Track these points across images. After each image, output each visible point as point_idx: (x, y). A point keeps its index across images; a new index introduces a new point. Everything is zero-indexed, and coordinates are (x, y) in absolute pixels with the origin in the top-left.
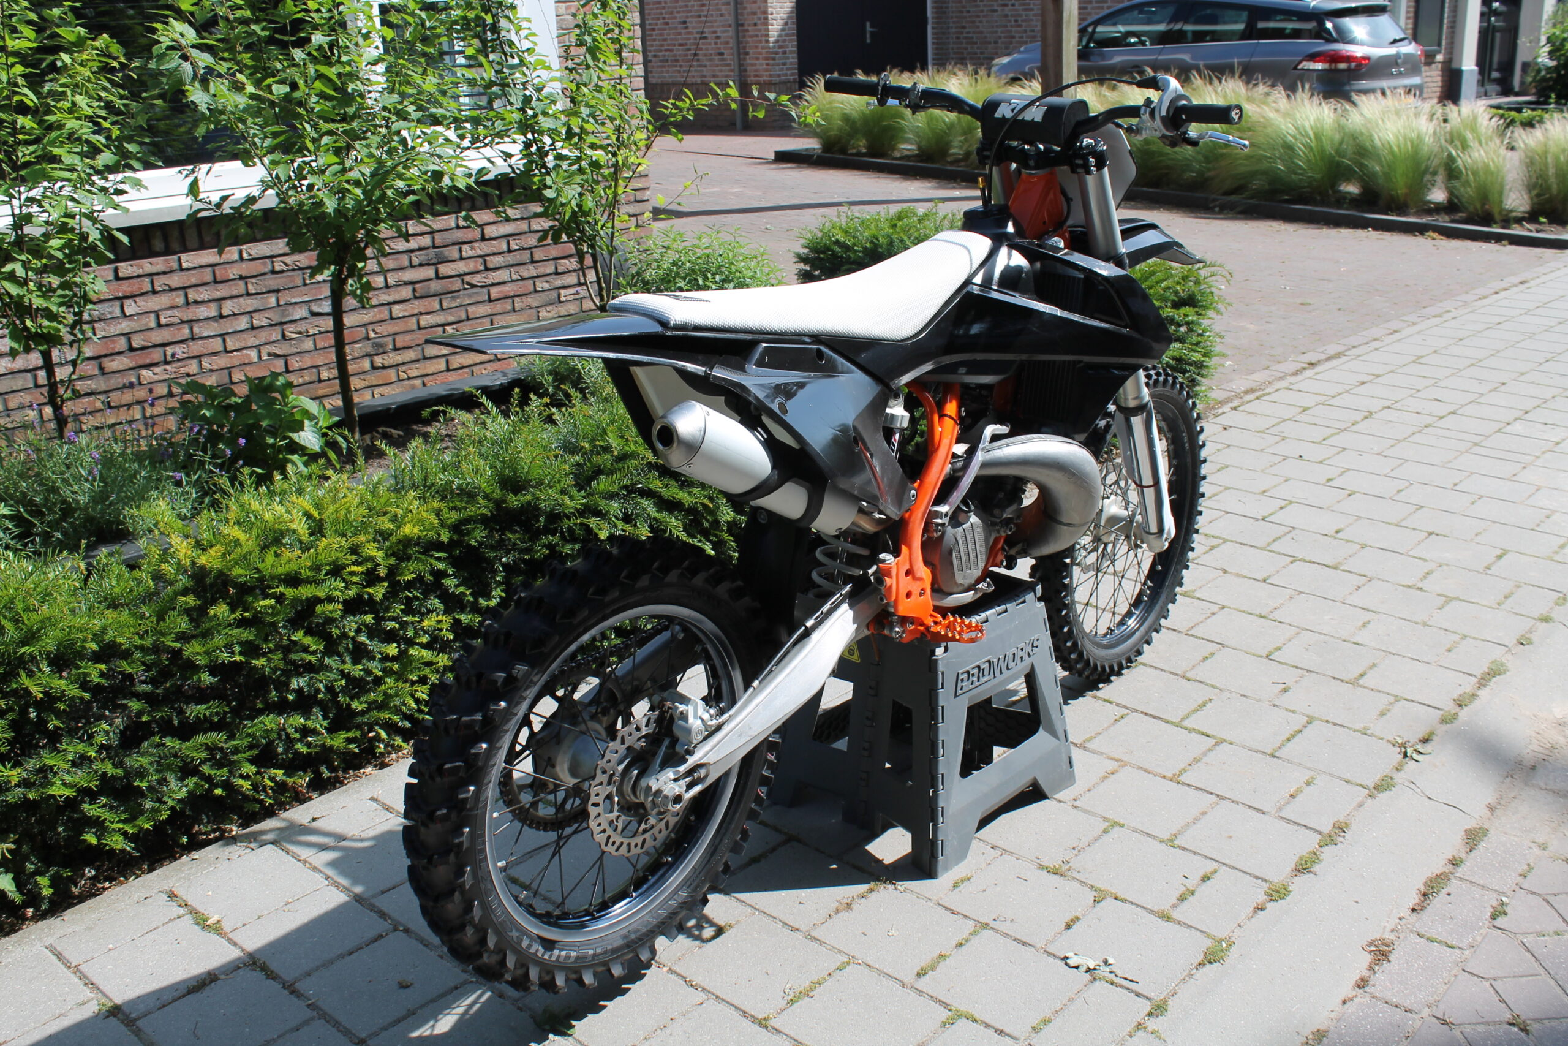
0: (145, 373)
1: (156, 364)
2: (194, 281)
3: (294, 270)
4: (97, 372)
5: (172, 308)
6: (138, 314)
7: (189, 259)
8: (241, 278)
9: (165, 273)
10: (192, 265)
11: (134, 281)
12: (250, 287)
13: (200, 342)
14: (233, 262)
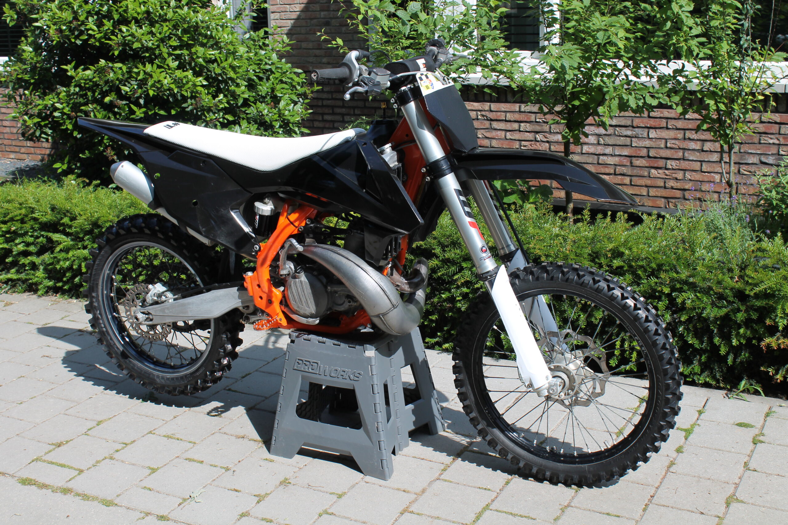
0: (653, 171)
1: (660, 168)
4: (629, 164)
5: (675, 139)
6: (656, 138)
9: (675, 119)
11: (658, 120)
13: (687, 162)
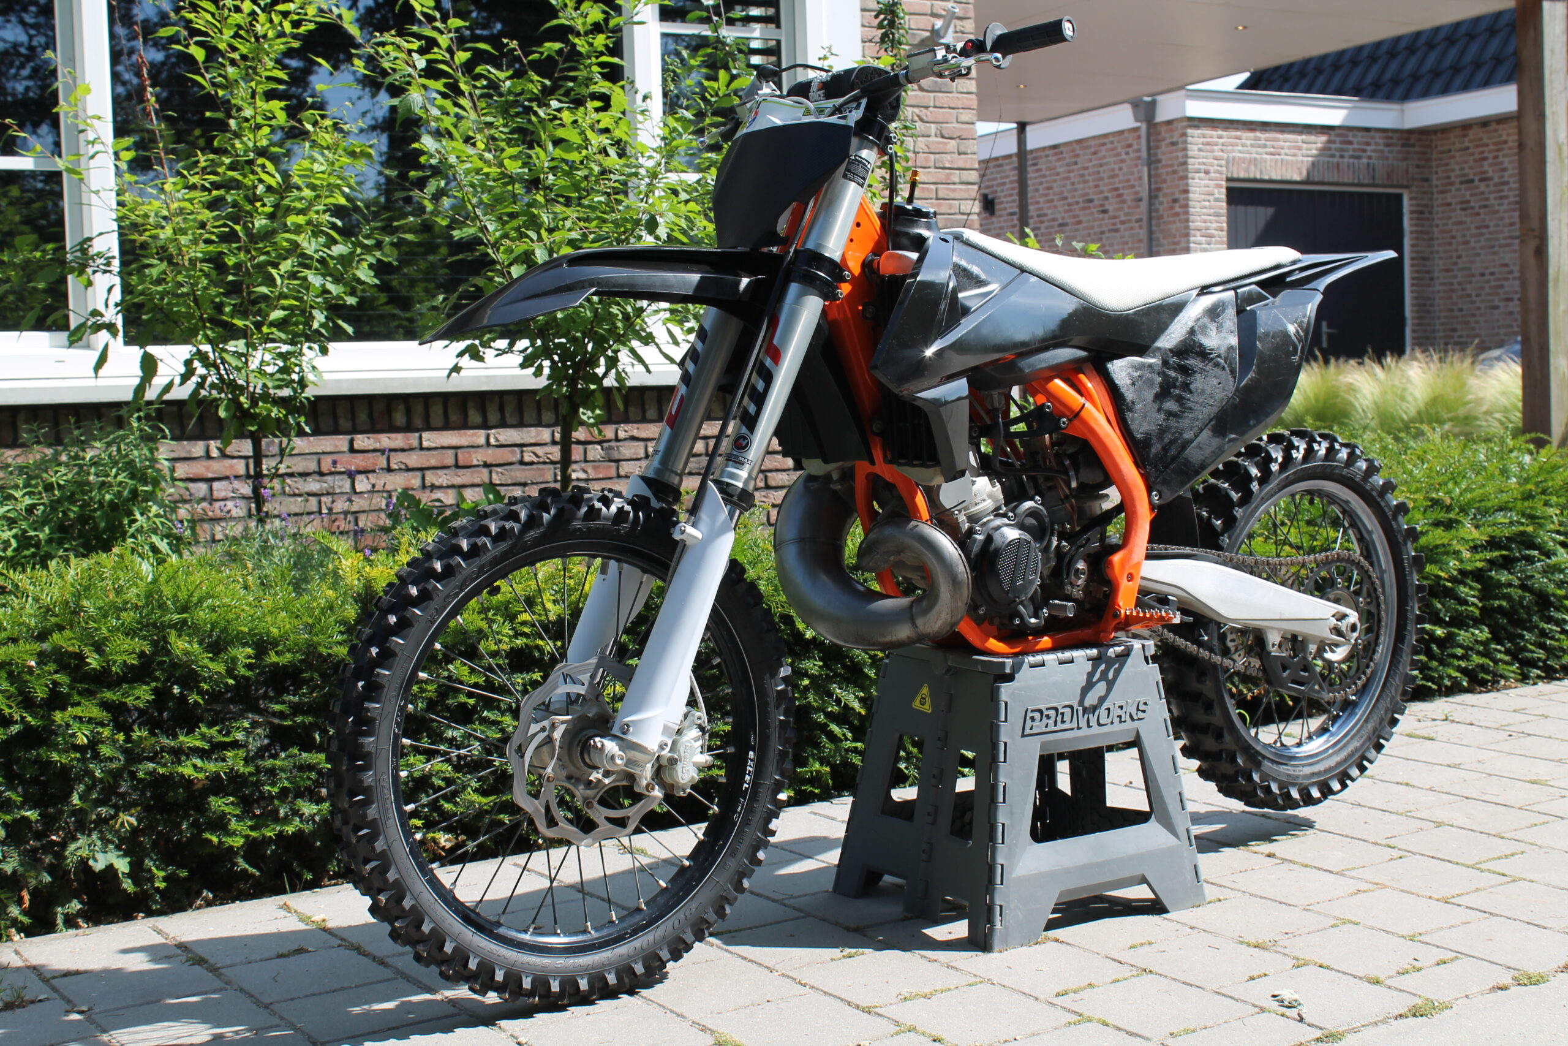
2: (433, 462)
3: (544, 463)
6: (369, 492)
7: (430, 439)
8: (486, 465)
9: (403, 450)
10: (433, 445)
11: (370, 455)
12: (494, 476)
14: (478, 447)
